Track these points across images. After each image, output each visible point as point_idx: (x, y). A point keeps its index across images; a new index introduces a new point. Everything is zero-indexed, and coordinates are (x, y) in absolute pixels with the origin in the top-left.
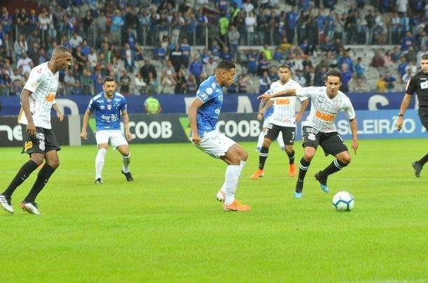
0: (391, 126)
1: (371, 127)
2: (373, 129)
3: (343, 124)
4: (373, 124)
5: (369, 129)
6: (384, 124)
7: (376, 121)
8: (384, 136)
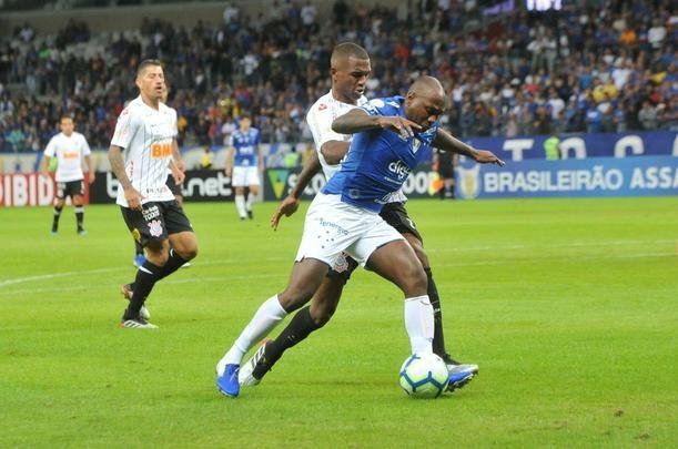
0: (592, 179)
1: (566, 180)
2: (568, 184)
3: (533, 177)
4: (569, 177)
5: (565, 184)
6: (583, 177)
7: (573, 174)
8: (583, 193)
